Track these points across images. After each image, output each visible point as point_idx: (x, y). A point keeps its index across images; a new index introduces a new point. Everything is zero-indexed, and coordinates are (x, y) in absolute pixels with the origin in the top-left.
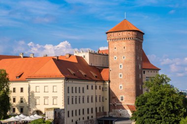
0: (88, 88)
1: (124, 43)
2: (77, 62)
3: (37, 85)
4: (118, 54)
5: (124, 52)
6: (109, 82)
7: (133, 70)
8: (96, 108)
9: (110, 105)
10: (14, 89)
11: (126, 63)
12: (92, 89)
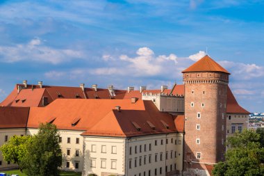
0: (156, 144)
1: (203, 87)
2: (144, 109)
3: (93, 143)
4: (196, 100)
5: (203, 97)
6: (184, 133)
7: (214, 122)
8: (166, 167)
9: (183, 162)
10: (69, 139)
11: (205, 112)
12: (162, 144)
